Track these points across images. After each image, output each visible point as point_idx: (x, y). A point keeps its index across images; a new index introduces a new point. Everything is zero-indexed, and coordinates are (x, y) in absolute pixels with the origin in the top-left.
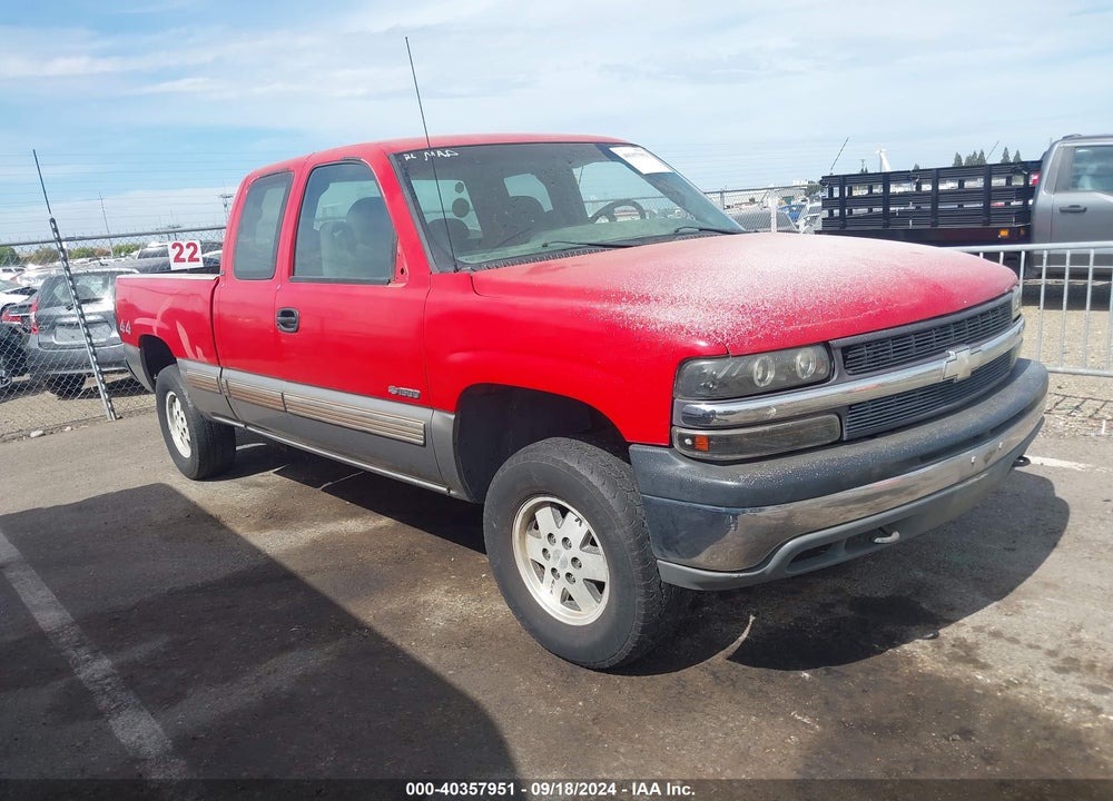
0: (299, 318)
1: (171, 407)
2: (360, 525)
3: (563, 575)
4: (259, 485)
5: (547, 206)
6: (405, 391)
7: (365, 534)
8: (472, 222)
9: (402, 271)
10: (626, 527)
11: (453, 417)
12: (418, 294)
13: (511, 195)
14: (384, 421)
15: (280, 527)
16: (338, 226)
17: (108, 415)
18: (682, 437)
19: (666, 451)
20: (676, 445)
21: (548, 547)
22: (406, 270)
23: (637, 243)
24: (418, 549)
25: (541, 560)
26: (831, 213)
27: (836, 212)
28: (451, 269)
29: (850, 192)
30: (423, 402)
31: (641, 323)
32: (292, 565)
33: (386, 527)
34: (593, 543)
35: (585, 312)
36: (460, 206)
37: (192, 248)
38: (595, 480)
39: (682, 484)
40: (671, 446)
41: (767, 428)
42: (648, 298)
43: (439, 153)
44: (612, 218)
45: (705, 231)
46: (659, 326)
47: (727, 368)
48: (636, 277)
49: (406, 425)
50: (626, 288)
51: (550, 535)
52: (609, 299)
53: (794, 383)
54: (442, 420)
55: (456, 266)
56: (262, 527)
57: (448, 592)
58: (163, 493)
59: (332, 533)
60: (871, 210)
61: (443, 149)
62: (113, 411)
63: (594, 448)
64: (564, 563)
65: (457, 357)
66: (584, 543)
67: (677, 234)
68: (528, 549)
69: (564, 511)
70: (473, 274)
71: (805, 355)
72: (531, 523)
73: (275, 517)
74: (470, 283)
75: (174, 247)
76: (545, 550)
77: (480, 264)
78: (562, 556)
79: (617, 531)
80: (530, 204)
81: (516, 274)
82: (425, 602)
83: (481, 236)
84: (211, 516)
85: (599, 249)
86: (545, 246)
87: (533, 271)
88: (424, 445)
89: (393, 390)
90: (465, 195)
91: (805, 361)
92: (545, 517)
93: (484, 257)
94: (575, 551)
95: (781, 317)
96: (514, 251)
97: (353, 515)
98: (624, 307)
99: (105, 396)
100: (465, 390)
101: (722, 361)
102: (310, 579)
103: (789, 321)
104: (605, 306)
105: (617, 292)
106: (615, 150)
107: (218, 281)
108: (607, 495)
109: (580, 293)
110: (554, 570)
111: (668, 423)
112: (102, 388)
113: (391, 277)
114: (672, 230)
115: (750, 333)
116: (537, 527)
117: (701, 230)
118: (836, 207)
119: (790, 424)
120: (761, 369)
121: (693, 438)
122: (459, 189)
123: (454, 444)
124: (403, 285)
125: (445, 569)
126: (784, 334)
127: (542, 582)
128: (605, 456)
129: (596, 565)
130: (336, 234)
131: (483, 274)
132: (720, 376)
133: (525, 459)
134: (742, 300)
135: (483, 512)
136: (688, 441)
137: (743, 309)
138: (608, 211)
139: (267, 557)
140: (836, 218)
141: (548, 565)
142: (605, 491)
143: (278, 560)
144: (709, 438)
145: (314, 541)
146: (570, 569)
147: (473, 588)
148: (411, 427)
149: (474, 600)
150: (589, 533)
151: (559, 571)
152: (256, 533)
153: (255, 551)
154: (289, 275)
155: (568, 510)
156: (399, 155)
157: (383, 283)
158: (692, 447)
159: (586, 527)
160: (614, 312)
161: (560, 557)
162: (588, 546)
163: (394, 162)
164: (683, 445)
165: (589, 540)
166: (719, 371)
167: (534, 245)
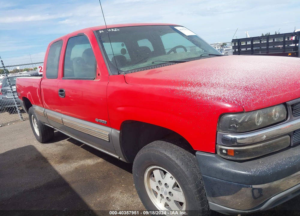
0: (65, 92)
1: (33, 119)
2: (92, 161)
3: (165, 197)
4: (61, 145)
5: (152, 49)
6: (101, 121)
7: (93, 165)
8: (127, 56)
9: (99, 75)
10: (194, 185)
11: (119, 132)
12: (105, 83)
13: (140, 46)
14: (95, 131)
15: (66, 162)
16: (79, 59)
17: (21, 120)
18: (221, 150)
19: (213, 156)
20: (219, 153)
21: (159, 185)
22: (100, 74)
23: (188, 60)
24: (111, 172)
25: (156, 190)
26: (235, 50)
27: (237, 50)
28: (117, 73)
29: (241, 44)
30: (108, 125)
31: (200, 96)
32: (68, 179)
33: (101, 162)
34: (178, 186)
35: (173, 91)
36: (123, 51)
37: (41, 68)
38: (178, 162)
39: (223, 172)
40: (216, 153)
41: (261, 145)
42: (200, 84)
43: (112, 30)
44: (175, 52)
45: (211, 55)
46: (208, 98)
47: (243, 118)
48: (193, 74)
49: (102, 133)
50: (189, 79)
51: (159, 181)
52: (183, 85)
53: (273, 123)
54: (115, 133)
55: (118, 72)
56: (60, 162)
57: (121, 192)
58: (31, 148)
59: (82, 165)
60: (246, 49)
61: (114, 28)
62: (22, 118)
63: (177, 147)
64: (166, 193)
65: (120, 109)
66: (174, 186)
67: (201, 57)
68: (151, 185)
69: (165, 173)
70: (125, 75)
71: (277, 109)
72: (151, 174)
73: (65, 158)
74: (125, 79)
75: (39, 67)
76: (157, 187)
77: (128, 71)
78: (164, 190)
79: (189, 186)
80: (146, 49)
81: (142, 75)
82: (113, 197)
83: (131, 61)
84: (44, 158)
85: (174, 63)
86: (153, 63)
87: (149, 74)
88: (109, 141)
89: (97, 120)
90: (125, 47)
91: (277, 112)
92: (157, 173)
93: (130, 68)
94: (170, 189)
95: (264, 92)
96: (141, 65)
97: (90, 157)
98: (190, 89)
99: (19, 114)
100: (123, 122)
101: (241, 115)
102: (73, 186)
103: (269, 94)
104: (181, 88)
105: (186, 82)
106: (176, 28)
107: (42, 79)
108: (184, 170)
109: (169, 82)
110: (161, 195)
111: (215, 143)
112: (19, 111)
113: (95, 77)
114: (199, 55)
115: (253, 101)
116: (154, 176)
117: (210, 55)
118: (237, 49)
119: (271, 142)
120: (258, 118)
121: (227, 150)
122: (123, 45)
123: (120, 142)
124: (99, 80)
125: (120, 182)
126: (268, 100)
127: (156, 197)
128: (182, 151)
129: (180, 196)
130: (78, 62)
131: (129, 75)
132: (240, 121)
133: (148, 151)
134: (245, 84)
135: (132, 169)
136: (224, 151)
137: (246, 88)
138: (174, 50)
139: (60, 176)
140: (237, 52)
141: (159, 193)
142: (183, 167)
143: (63, 176)
144: (235, 151)
145: (76, 168)
146: (168, 196)
147: (130, 191)
148: (104, 134)
149: (131, 197)
150: (176, 183)
151: (163, 195)
152: (57, 165)
153: (56, 173)
154: (62, 77)
155: (166, 172)
156: (97, 31)
157: (92, 79)
158: (226, 154)
159: (174, 181)
160: (186, 91)
161: (164, 191)
162: (176, 188)
163: (96, 34)
164: (222, 153)
165: (176, 185)
166: (240, 119)
167: (149, 63)
